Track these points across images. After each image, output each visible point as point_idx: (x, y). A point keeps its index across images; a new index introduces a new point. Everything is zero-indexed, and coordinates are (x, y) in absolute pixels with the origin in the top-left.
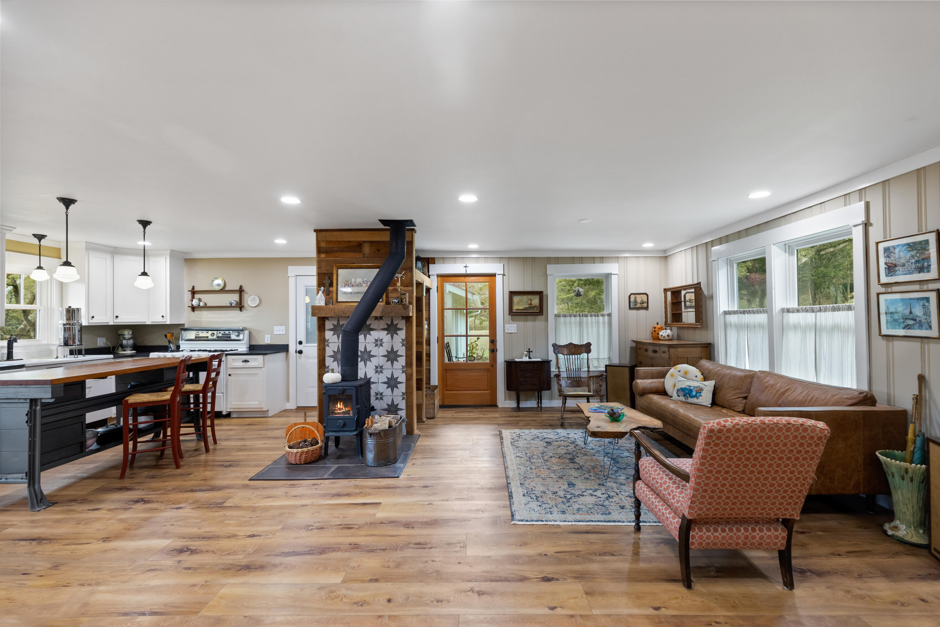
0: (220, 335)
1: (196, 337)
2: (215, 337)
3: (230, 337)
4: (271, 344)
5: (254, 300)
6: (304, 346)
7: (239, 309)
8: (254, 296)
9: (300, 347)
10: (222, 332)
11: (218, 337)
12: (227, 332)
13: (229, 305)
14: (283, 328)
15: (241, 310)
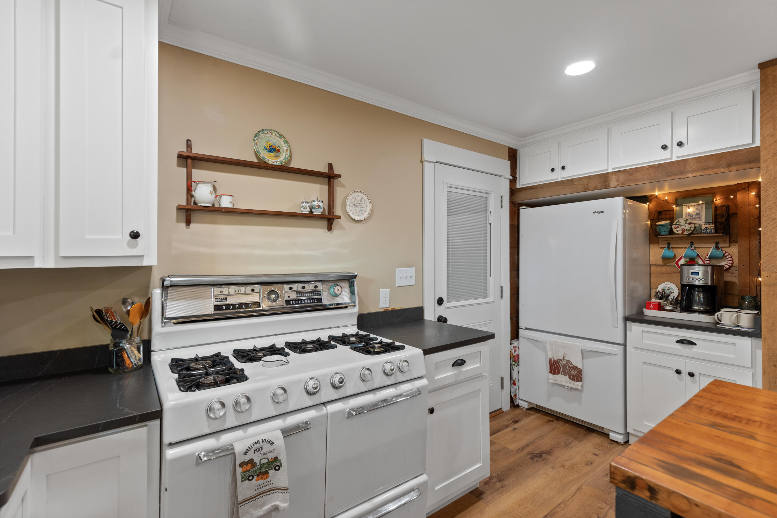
0: (293, 296)
1: (217, 308)
2: (280, 303)
3: (320, 300)
4: (390, 309)
5: (358, 204)
6: (447, 308)
7: (325, 223)
8: (361, 195)
9: (441, 311)
10: (294, 286)
11: (288, 302)
12: (310, 287)
13: (306, 211)
14: (411, 271)
15: (330, 229)
